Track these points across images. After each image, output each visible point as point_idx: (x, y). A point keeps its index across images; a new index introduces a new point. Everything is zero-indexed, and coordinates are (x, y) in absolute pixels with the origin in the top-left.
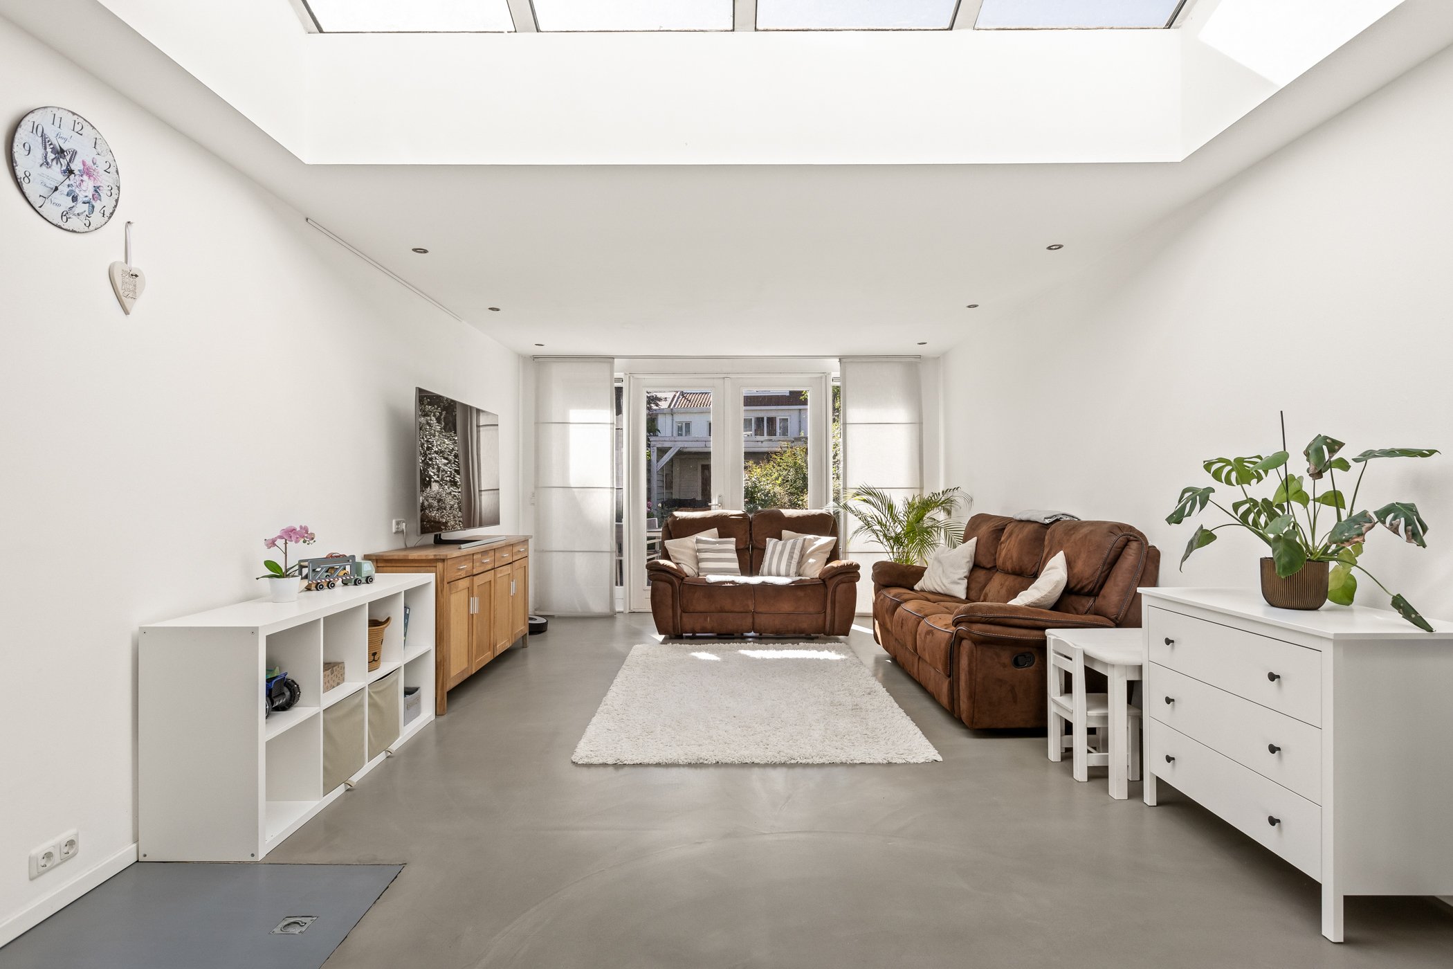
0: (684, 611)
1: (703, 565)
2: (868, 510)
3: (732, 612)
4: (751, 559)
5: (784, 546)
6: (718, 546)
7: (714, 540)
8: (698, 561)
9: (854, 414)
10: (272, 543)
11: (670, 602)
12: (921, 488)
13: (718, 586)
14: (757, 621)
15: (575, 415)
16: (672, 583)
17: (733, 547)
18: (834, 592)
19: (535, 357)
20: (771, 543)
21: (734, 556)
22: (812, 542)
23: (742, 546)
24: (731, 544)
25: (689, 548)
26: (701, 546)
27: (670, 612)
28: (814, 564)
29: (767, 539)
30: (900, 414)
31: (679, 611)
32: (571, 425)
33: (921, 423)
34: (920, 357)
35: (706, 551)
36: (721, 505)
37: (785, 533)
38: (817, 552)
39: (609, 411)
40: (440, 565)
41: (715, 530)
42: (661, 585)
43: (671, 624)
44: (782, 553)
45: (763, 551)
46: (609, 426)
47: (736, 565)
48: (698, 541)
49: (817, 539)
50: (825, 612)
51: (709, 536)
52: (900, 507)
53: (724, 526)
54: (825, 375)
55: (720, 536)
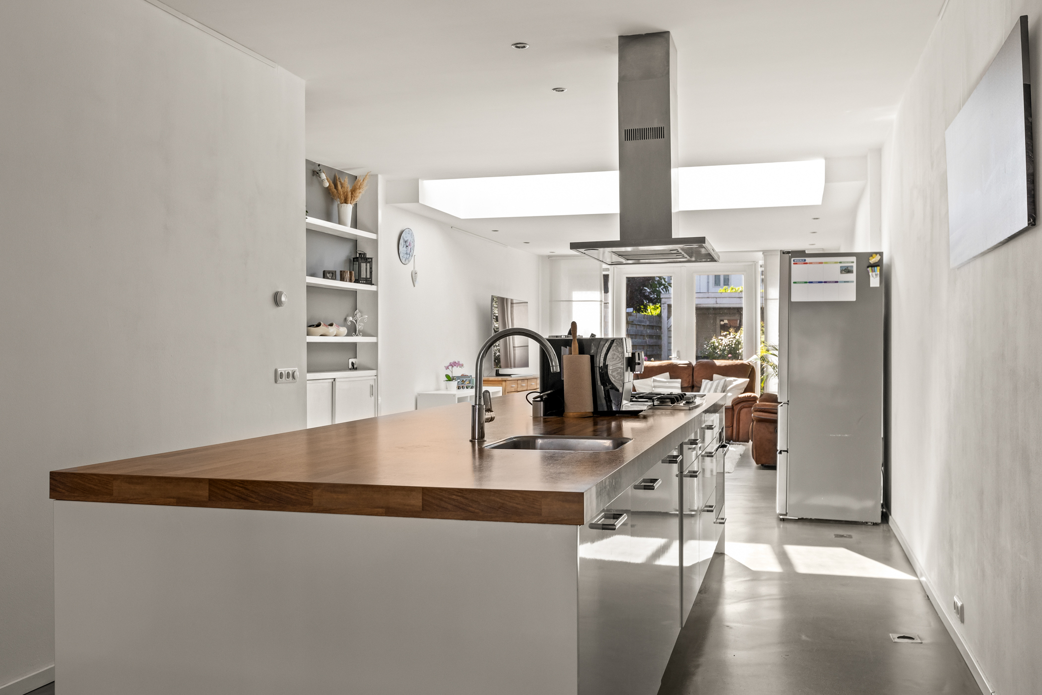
5: (712, 385)
6: (667, 384)
7: (665, 380)
15: (576, 295)
17: (679, 385)
18: (739, 413)
19: (550, 256)
20: (705, 383)
22: (731, 382)
23: (686, 385)
25: (649, 385)
26: (656, 384)
28: (731, 396)
29: (703, 380)
32: (573, 303)
35: (659, 387)
36: (678, 357)
37: (715, 376)
38: (734, 389)
39: (599, 292)
41: (667, 374)
44: (711, 389)
46: (599, 303)
48: (655, 381)
49: (735, 380)
50: (732, 426)
51: (663, 377)
53: (674, 371)
55: (671, 378)
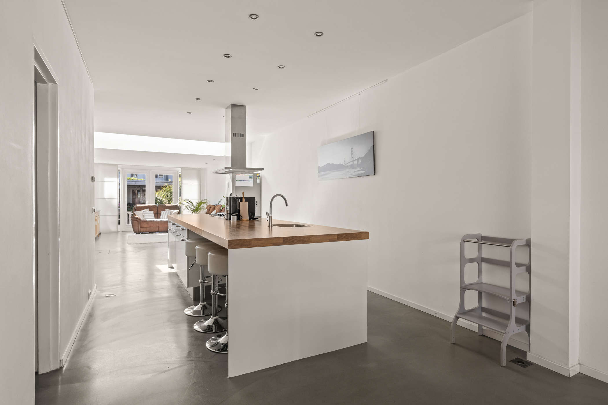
0: (141, 227)
2: (187, 204)
3: (153, 227)
4: (157, 215)
6: (149, 213)
8: (144, 216)
9: (184, 182)
11: (137, 225)
12: (201, 199)
13: (150, 221)
14: (159, 229)
15: (106, 179)
16: (138, 221)
17: (153, 213)
20: (163, 212)
21: (153, 215)
22: (173, 212)
23: (155, 213)
24: (152, 212)
25: (141, 213)
26: (145, 213)
27: (137, 228)
30: (196, 182)
31: (140, 227)
32: (105, 182)
33: (201, 184)
34: (201, 169)
35: (146, 214)
36: (148, 203)
37: (166, 209)
38: (174, 214)
39: (117, 179)
42: (135, 221)
43: (137, 230)
44: (165, 214)
45: (161, 214)
46: (117, 183)
47: (154, 217)
48: (144, 212)
51: (147, 210)
52: (195, 204)
53: (150, 208)
54: (177, 171)
55: (150, 210)
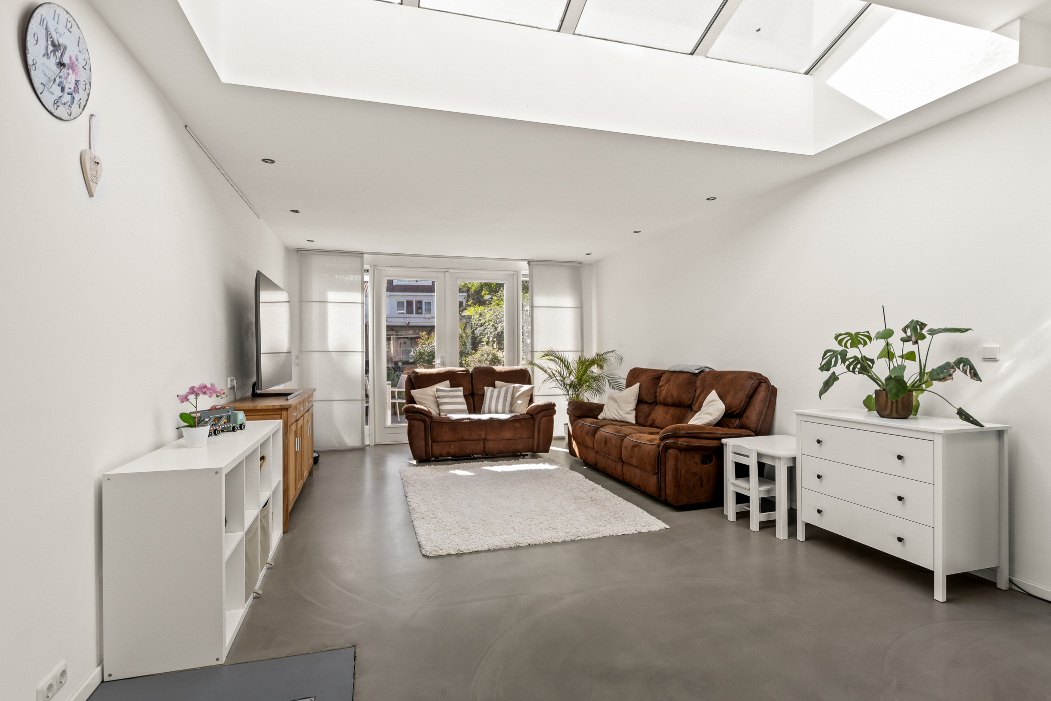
0: (433, 441)
1: (442, 407)
2: (553, 366)
3: (469, 440)
4: (475, 402)
5: (499, 392)
6: (452, 394)
7: (448, 389)
8: (438, 405)
9: (539, 300)
10: (184, 399)
11: (423, 435)
12: (582, 351)
13: (459, 421)
14: (487, 445)
15: (332, 296)
16: (424, 422)
17: (461, 394)
18: (539, 423)
19: (299, 250)
20: (488, 390)
21: (463, 400)
22: (518, 389)
23: (467, 393)
24: (460, 392)
25: (429, 395)
26: (440, 394)
27: (423, 443)
28: (522, 404)
29: (485, 388)
30: (568, 301)
31: (430, 442)
32: (329, 304)
33: (582, 308)
34: (581, 263)
35: (444, 397)
36: (443, 364)
37: (497, 383)
38: (522, 396)
39: (360, 294)
40: (284, 413)
41: (448, 382)
42: (416, 423)
43: (424, 451)
44: (498, 397)
45: (483, 396)
46: (360, 305)
47: (465, 407)
48: (438, 390)
49: (521, 387)
50: (534, 437)
51: (444, 386)
52: (574, 366)
53: (453, 378)
54: (516, 273)
55: (452, 386)
